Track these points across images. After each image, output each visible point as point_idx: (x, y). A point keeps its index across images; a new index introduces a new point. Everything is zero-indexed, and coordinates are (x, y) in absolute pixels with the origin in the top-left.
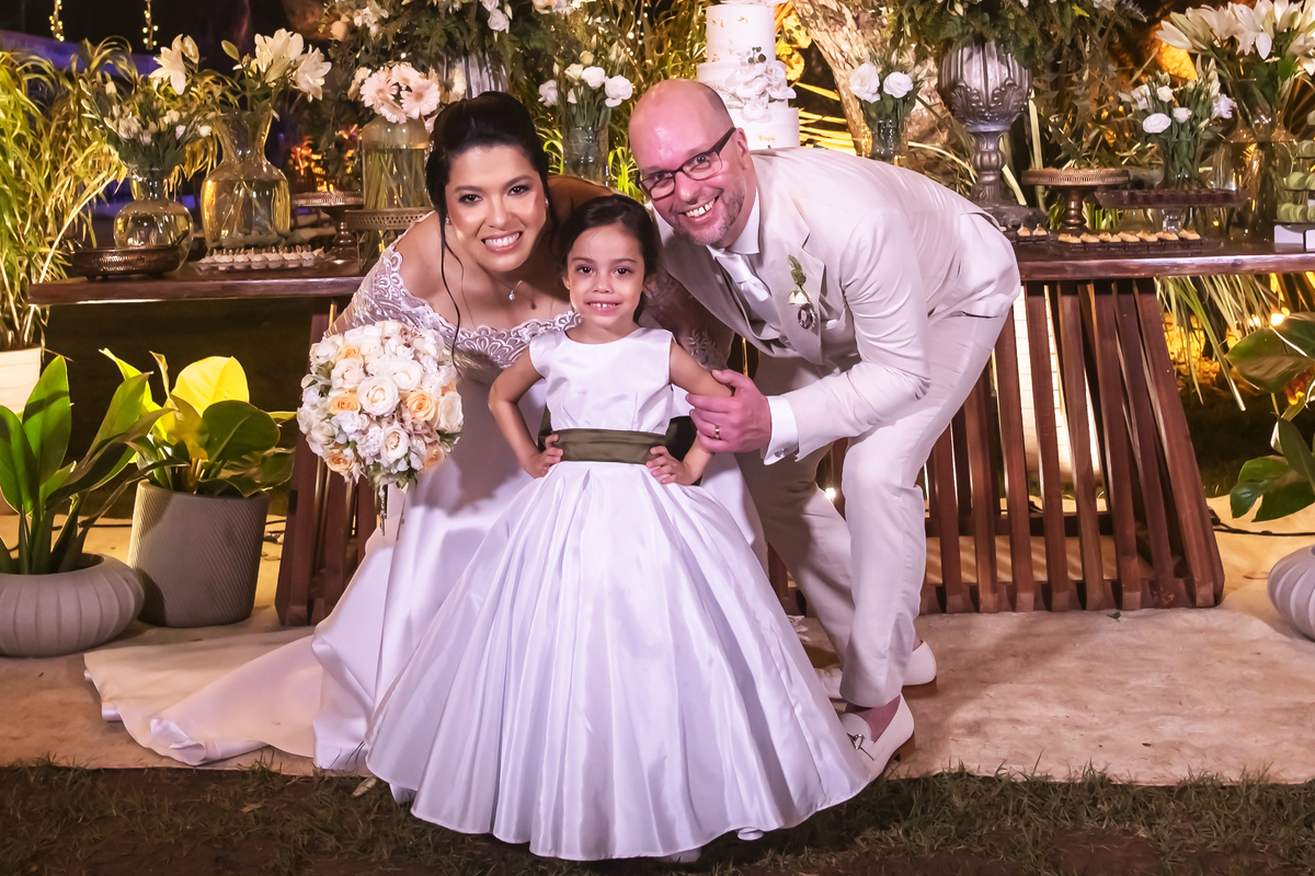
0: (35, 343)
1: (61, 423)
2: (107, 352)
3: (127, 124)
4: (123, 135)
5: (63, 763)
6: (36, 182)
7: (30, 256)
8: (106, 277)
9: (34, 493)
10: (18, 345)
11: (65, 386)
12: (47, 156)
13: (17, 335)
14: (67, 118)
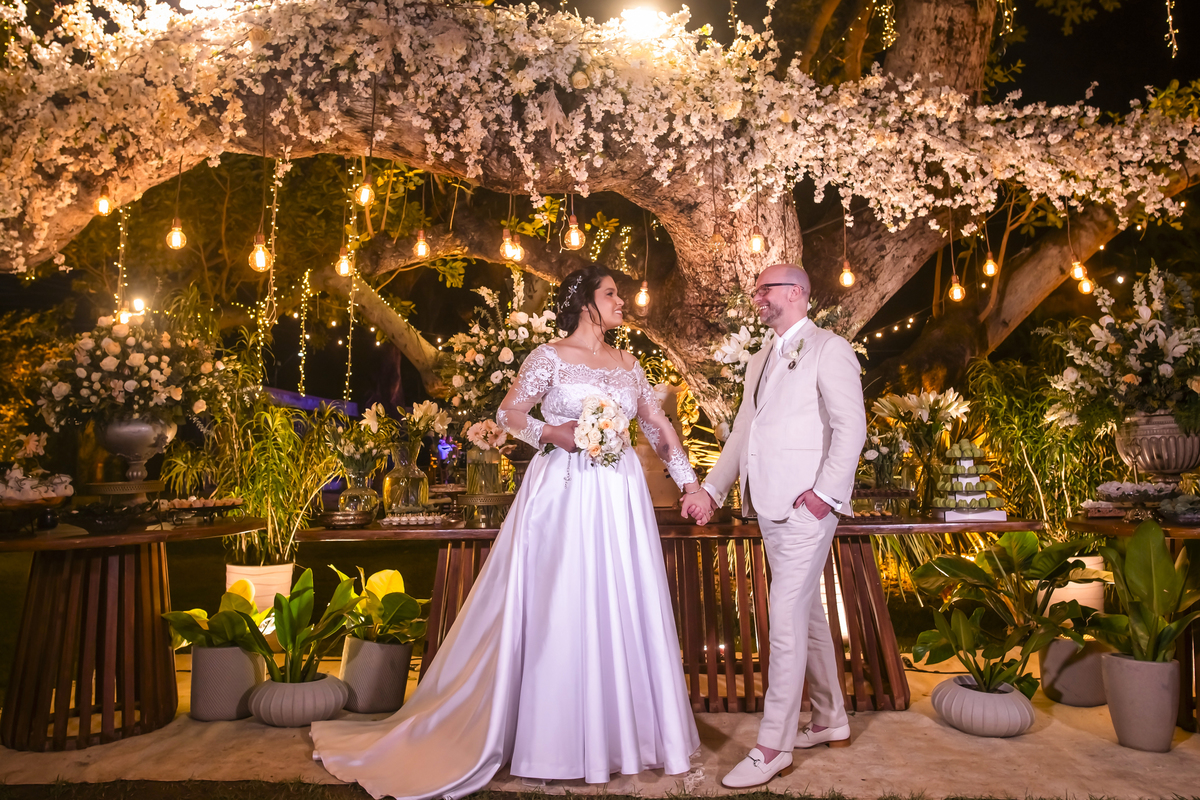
0: (290, 561)
1: (308, 604)
2: (332, 566)
3: (348, 449)
4: (346, 454)
5: (307, 781)
6: (295, 476)
7: (291, 514)
8: (336, 528)
9: (293, 640)
10: (282, 562)
11: (312, 585)
12: (302, 462)
13: (282, 556)
14: (312, 442)
